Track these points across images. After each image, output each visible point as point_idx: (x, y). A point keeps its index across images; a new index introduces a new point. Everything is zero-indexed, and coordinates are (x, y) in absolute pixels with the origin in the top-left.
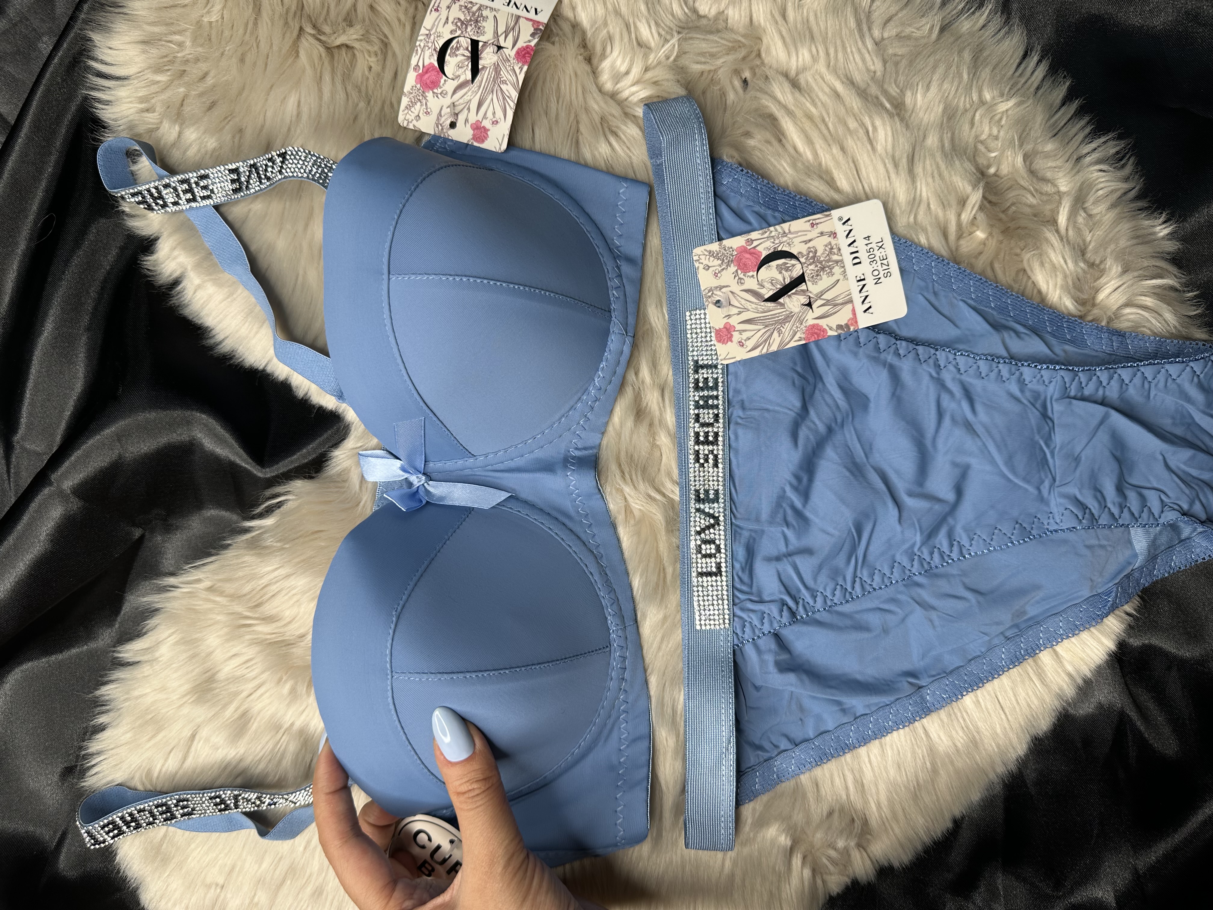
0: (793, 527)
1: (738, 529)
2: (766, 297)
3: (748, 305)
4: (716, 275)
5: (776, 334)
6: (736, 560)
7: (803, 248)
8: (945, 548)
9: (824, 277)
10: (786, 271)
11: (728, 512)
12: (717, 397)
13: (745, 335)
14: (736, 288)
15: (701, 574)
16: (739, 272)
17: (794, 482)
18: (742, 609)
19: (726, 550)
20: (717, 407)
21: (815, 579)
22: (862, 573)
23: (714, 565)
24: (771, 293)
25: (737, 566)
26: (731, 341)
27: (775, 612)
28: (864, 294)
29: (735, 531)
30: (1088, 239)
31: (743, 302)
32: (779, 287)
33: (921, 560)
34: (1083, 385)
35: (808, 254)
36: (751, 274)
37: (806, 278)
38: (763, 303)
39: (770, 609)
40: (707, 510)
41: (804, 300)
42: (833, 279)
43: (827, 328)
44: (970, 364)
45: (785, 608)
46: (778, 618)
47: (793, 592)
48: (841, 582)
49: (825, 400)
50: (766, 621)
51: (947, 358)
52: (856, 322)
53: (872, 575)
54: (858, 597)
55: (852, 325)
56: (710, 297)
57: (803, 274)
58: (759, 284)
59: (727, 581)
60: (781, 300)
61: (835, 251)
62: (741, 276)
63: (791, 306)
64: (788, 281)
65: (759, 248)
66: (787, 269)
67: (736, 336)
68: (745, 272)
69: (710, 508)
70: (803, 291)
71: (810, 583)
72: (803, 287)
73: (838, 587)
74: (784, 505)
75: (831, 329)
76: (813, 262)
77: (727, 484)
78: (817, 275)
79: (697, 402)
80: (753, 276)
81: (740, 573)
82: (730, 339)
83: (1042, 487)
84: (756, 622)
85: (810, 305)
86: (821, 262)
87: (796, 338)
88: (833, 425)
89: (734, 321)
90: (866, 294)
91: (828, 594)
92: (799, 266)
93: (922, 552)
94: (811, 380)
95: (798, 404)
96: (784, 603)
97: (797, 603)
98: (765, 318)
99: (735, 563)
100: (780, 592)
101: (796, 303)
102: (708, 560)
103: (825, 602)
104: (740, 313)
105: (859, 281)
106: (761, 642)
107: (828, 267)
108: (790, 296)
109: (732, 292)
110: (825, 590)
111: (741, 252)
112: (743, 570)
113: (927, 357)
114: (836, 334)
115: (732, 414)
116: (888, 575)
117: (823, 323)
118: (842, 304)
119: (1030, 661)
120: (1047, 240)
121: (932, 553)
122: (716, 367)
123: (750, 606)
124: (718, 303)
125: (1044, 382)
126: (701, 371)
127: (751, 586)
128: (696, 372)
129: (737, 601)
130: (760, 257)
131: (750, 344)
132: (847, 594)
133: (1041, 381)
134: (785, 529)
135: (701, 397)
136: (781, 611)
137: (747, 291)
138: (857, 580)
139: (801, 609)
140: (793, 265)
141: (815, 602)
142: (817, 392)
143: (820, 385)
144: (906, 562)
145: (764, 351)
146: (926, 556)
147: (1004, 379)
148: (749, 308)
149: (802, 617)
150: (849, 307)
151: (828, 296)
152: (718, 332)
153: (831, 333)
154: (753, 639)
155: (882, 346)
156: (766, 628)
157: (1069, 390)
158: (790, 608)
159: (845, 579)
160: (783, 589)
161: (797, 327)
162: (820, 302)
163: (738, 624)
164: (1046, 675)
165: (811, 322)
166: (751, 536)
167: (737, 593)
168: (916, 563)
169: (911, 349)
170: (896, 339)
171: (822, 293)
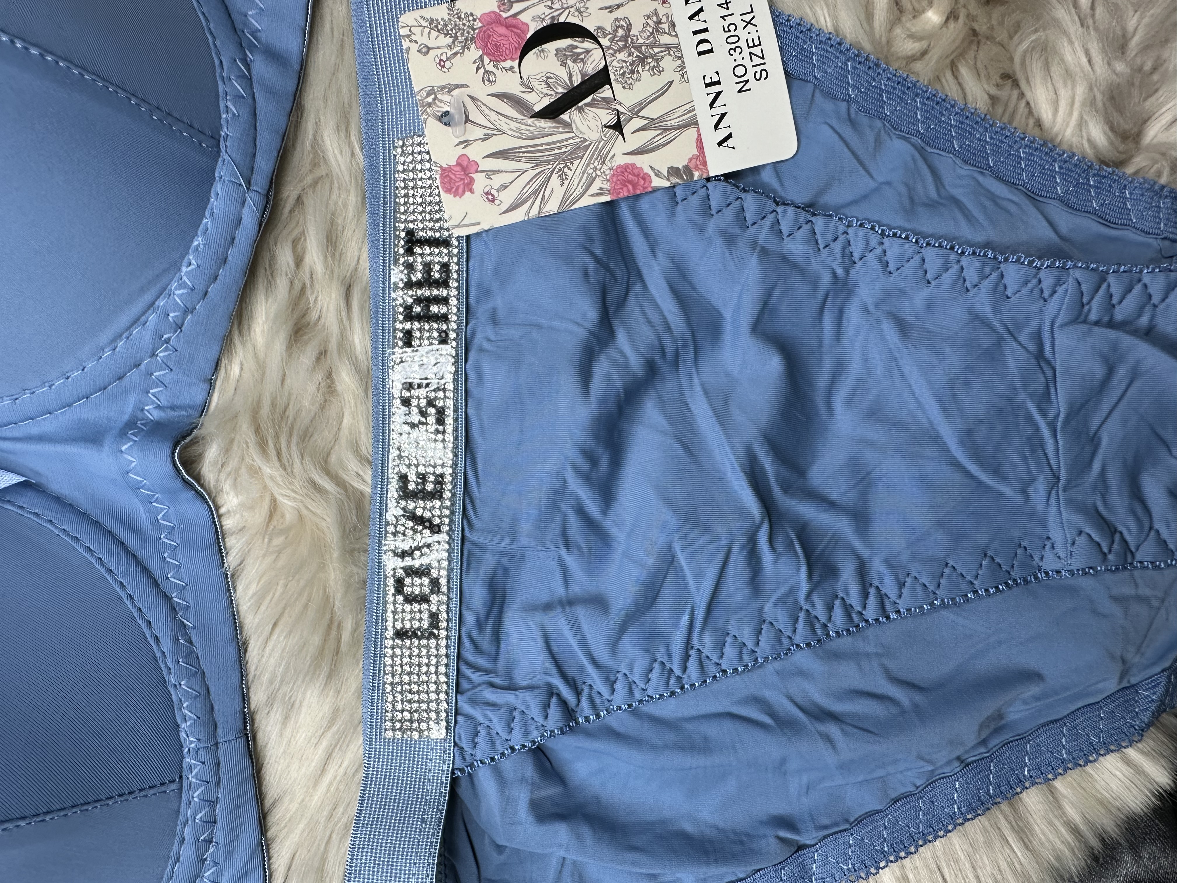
0: (579, 548)
1: (476, 550)
2: (537, 108)
3: (503, 124)
4: (441, 64)
5: (555, 180)
6: (468, 608)
7: (606, 21)
8: (854, 599)
9: (645, 75)
10: (574, 61)
11: (458, 518)
12: (445, 301)
13: (498, 180)
14: (481, 91)
15: (400, 634)
16: (486, 60)
17: (582, 462)
18: (473, 702)
19: (449, 588)
20: (444, 318)
21: (614, 648)
22: (701, 640)
23: (425, 616)
24: (546, 102)
25: (470, 618)
26: (472, 191)
27: (535, 711)
28: (718, 110)
29: (470, 554)
30: (1131, 24)
31: (493, 117)
32: (561, 90)
33: (812, 621)
34: (1115, 300)
35: (616, 31)
36: (508, 64)
37: (612, 77)
38: (530, 121)
39: (524, 702)
40: (419, 512)
41: (607, 117)
42: (661, 81)
43: (652, 174)
44: (908, 255)
45: (554, 700)
46: (540, 720)
47: (572, 672)
48: (661, 656)
49: (644, 313)
50: (516, 725)
51: (867, 242)
52: (705, 164)
53: (720, 646)
54: (692, 685)
55: (697, 168)
56: (429, 105)
57: (606, 67)
58: (523, 84)
59: (447, 647)
60: (565, 117)
61: (666, 27)
62: (490, 67)
63: (583, 128)
64: (577, 81)
65: (524, 18)
66: (576, 58)
67: (480, 182)
68: (496, 60)
69: (424, 508)
70: (604, 99)
71: (603, 656)
72: (606, 92)
73: (656, 665)
74: (565, 507)
75: (658, 174)
76: (625, 47)
77: (461, 465)
78: (632, 72)
79: (408, 308)
80: (511, 68)
81: (475, 633)
82: (469, 186)
83: (1031, 490)
84: (498, 727)
85: (618, 127)
86: (638, 48)
87: (594, 189)
88: (658, 359)
89: (475, 152)
90: (722, 110)
91: (637, 677)
92: (597, 53)
93: (813, 605)
94: (620, 273)
95: (593, 316)
96: (551, 692)
97: (578, 693)
98: (535, 149)
99: (466, 614)
100: (546, 672)
101: (593, 124)
102: (416, 607)
103: (631, 691)
104: (486, 138)
105: (707, 85)
106: (507, 765)
107: (652, 56)
108: (581, 110)
109: (471, 97)
110: (631, 669)
111: (490, 24)
112: (481, 627)
113: (830, 237)
114: (667, 184)
115: (473, 334)
116: (750, 645)
117: (643, 162)
118: (679, 128)
119: (1005, 806)
120: (1057, 23)
121: (830, 608)
122: (446, 243)
123: (490, 695)
124: (445, 118)
125: (1042, 291)
126: (418, 250)
127: (495, 659)
128: (409, 251)
129: (465, 685)
130: (525, 32)
131: (507, 198)
132: (673, 680)
133: (1036, 291)
134: (563, 553)
135: (418, 300)
136: (546, 706)
137: (500, 96)
138: (693, 653)
139: (585, 703)
140: (588, 51)
141: (613, 691)
142: (631, 299)
143: (637, 287)
144: (783, 623)
145: (534, 212)
146: (820, 611)
147: (968, 284)
148: (505, 128)
149: (587, 719)
150: (691, 133)
151: (652, 111)
152: (446, 172)
153: (657, 182)
154: (493, 759)
155: (750, 215)
156: (517, 739)
157: (1086, 308)
158: (563, 703)
159: (668, 652)
160: (551, 665)
161: (595, 169)
162: (637, 123)
163: (463, 728)
164: (1031, 830)
165: (621, 160)
166: (499, 563)
167: (465, 669)
168: (801, 625)
169: (802, 220)
170: (777, 204)
171: (642, 106)
